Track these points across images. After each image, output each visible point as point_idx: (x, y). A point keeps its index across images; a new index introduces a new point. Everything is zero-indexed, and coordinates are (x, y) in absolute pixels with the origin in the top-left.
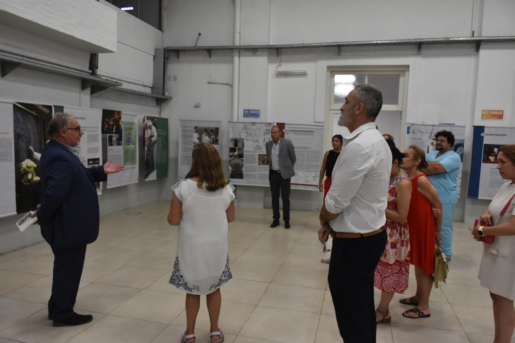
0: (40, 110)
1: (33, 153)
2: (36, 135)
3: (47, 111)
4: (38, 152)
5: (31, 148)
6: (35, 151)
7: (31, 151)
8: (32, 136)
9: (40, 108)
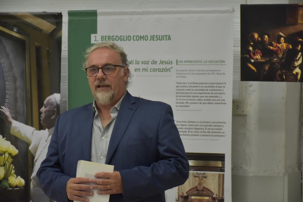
0: (29, 25)
1: (10, 123)
2: (19, 83)
3: (47, 26)
4: (21, 122)
5: (6, 111)
6: (16, 119)
7: (6, 117)
8: (9, 85)
9: (29, 20)
